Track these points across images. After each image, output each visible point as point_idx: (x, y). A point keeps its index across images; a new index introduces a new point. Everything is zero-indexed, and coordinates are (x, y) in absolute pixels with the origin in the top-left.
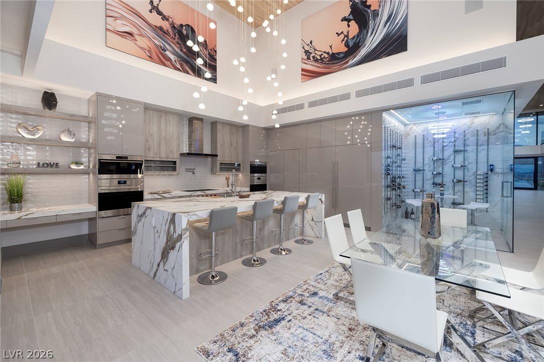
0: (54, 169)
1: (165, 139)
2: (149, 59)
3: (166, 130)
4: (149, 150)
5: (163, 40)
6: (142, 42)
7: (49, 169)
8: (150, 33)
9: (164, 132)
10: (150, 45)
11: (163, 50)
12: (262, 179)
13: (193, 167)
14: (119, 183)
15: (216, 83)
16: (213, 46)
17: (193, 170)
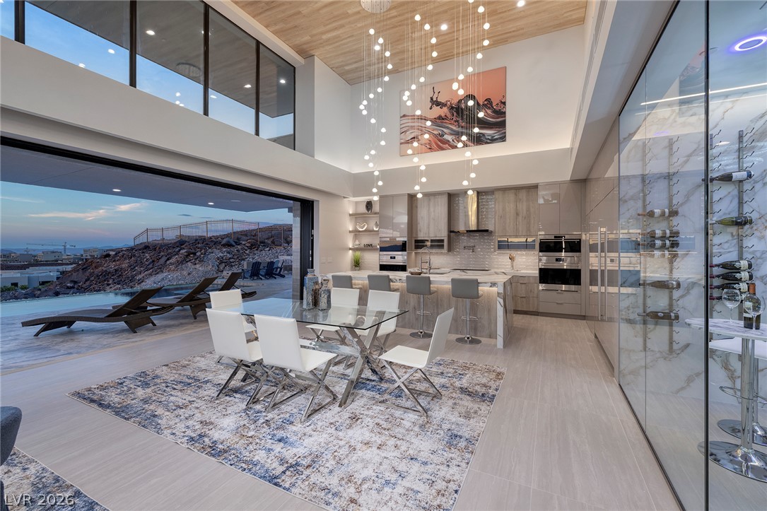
0: (370, 248)
1: (434, 220)
2: (429, 150)
3: (434, 211)
4: (420, 231)
5: (442, 127)
7: (368, 248)
8: (431, 127)
9: (433, 214)
10: (430, 138)
11: (441, 136)
12: (566, 261)
13: (472, 245)
14: (391, 258)
15: (505, 141)
16: (501, 98)
17: (473, 248)
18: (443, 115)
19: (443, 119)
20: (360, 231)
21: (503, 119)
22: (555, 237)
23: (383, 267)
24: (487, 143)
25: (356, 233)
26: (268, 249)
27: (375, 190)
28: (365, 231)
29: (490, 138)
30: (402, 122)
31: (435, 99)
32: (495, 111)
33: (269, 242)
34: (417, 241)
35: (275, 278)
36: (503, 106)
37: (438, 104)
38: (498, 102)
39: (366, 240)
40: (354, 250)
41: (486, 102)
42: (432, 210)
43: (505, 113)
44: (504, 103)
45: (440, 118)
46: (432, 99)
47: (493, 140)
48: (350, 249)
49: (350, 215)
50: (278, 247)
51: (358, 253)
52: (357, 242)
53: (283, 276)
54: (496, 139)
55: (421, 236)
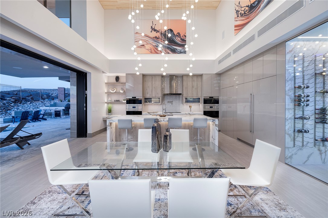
0: (118, 102)
1: (155, 88)
2: (150, 53)
3: (155, 84)
4: (147, 93)
5: (157, 42)
6: (148, 47)
7: (117, 102)
8: (151, 41)
9: (154, 85)
10: (151, 46)
11: (156, 47)
12: (215, 107)
13: (172, 101)
14: (133, 107)
15: (186, 53)
16: (184, 34)
17: (171, 102)
18: (157, 36)
19: (157, 38)
20: (112, 93)
21: (185, 43)
22: (210, 97)
23: (128, 113)
24: (178, 53)
25: (109, 94)
26: (29, 103)
27: (137, 69)
28: (115, 92)
29: (179, 51)
30: (136, 36)
31: (153, 28)
32: (181, 39)
33: (29, 98)
34: (145, 99)
35: (40, 121)
36: (185, 37)
37: (155, 30)
38: (183, 35)
39: (115, 98)
40: (108, 103)
41: (178, 34)
42: (154, 83)
43: (186, 41)
44: (185, 36)
45: (156, 37)
46: (152, 27)
47: (181, 52)
48: (106, 103)
49: (106, 83)
50: (36, 102)
51: (110, 105)
52: (110, 99)
53: (46, 119)
54: (182, 52)
55: (148, 96)
